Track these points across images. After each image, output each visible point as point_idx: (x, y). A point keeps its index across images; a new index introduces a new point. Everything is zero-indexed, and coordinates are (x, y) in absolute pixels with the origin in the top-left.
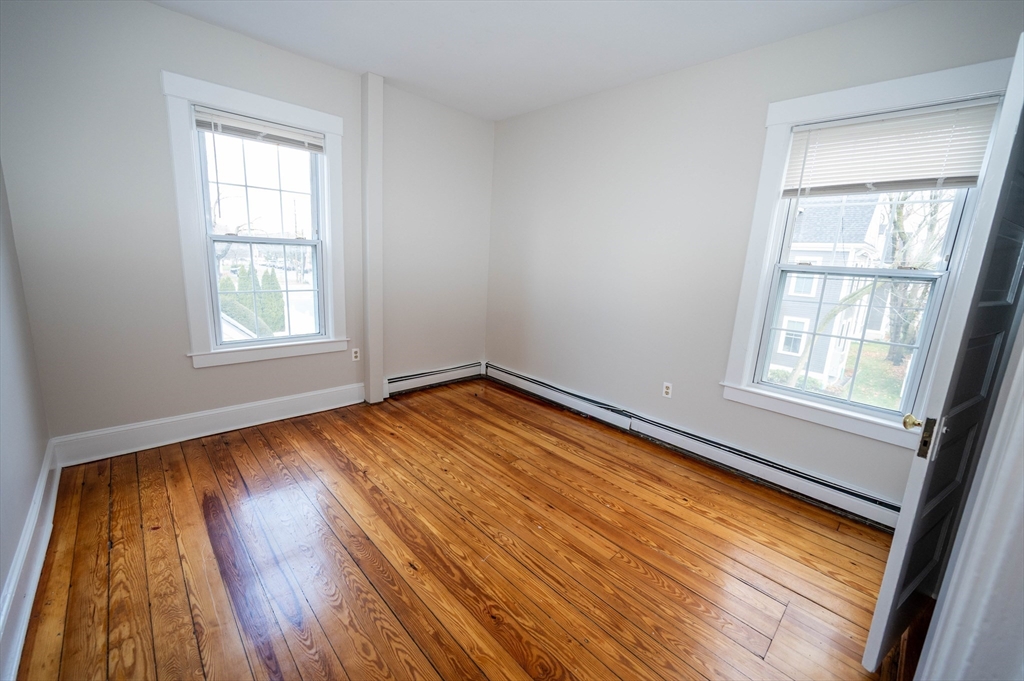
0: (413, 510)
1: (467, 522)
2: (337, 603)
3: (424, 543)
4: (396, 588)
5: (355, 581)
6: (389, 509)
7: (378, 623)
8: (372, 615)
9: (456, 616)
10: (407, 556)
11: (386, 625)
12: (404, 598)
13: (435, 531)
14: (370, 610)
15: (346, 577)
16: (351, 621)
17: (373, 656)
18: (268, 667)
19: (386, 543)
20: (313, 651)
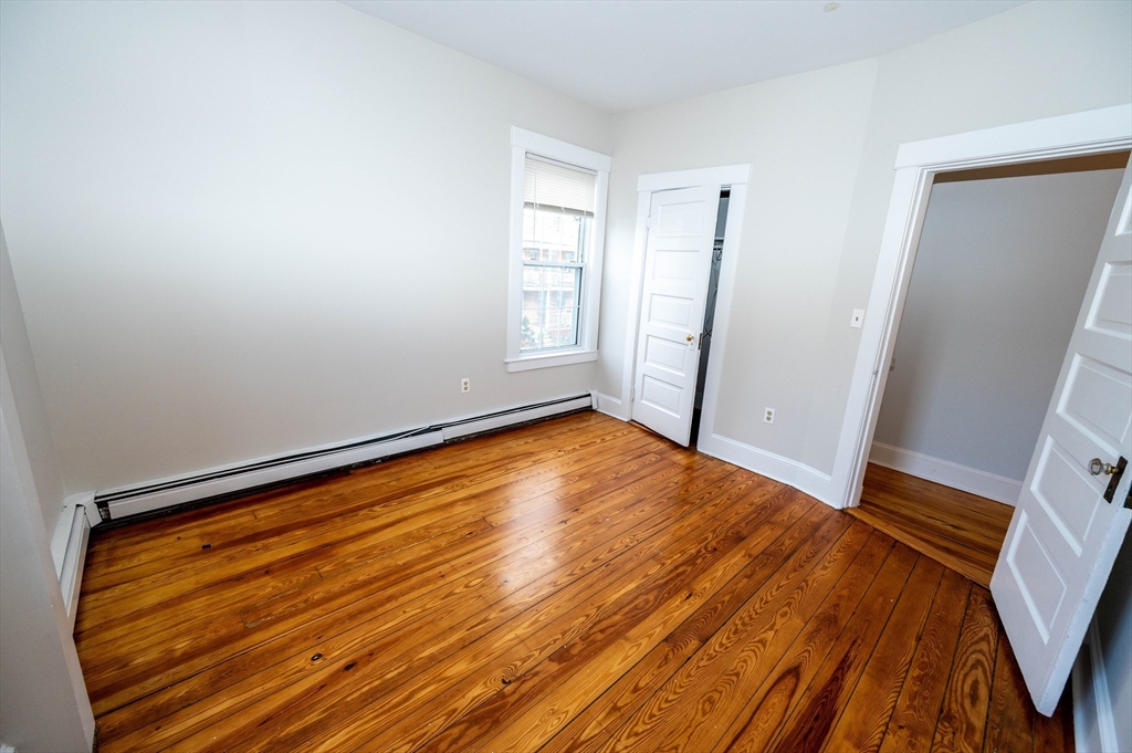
0: (599, 607)
1: (612, 562)
2: (760, 645)
3: (655, 593)
4: (719, 605)
5: (728, 638)
6: (602, 631)
7: (759, 611)
8: (754, 616)
9: (725, 568)
10: (677, 603)
11: (757, 606)
12: (727, 598)
13: (632, 586)
14: (751, 619)
15: (727, 648)
16: (768, 629)
17: (786, 609)
18: (843, 675)
19: (665, 623)
20: (810, 648)
